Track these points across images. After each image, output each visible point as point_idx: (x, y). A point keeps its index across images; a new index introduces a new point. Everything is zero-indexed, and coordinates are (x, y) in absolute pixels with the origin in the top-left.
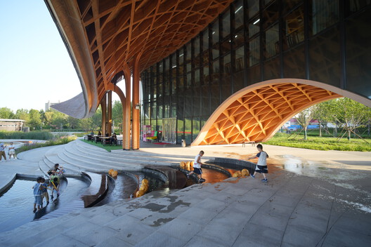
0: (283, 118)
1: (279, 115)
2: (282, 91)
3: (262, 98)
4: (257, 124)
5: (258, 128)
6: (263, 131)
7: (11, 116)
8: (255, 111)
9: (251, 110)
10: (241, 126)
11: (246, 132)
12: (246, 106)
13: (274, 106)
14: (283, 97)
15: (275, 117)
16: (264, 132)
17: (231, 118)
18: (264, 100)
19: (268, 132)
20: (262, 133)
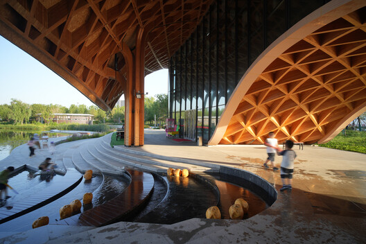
0: (354, 108)
1: (345, 103)
2: (343, 56)
3: (306, 73)
4: (306, 117)
5: (310, 123)
6: (319, 127)
7: (86, 112)
8: (300, 97)
9: (291, 95)
10: (280, 120)
11: (290, 129)
12: (281, 88)
13: (335, 87)
14: (349, 68)
15: (338, 106)
16: (321, 130)
17: (261, 107)
18: (310, 76)
19: (328, 129)
20: (318, 131)
